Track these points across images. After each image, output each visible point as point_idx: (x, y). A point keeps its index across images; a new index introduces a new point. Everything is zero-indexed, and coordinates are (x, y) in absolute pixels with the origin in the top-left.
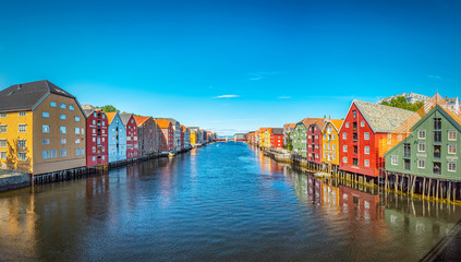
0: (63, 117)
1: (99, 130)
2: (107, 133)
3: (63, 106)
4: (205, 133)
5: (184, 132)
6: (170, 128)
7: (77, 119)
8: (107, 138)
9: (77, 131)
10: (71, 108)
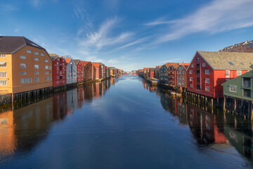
0: (37, 60)
1: (61, 68)
2: (65, 69)
3: (37, 54)
4: (118, 70)
5: (107, 69)
6: (100, 67)
7: (47, 61)
8: (65, 72)
9: (47, 67)
10: (42, 55)
